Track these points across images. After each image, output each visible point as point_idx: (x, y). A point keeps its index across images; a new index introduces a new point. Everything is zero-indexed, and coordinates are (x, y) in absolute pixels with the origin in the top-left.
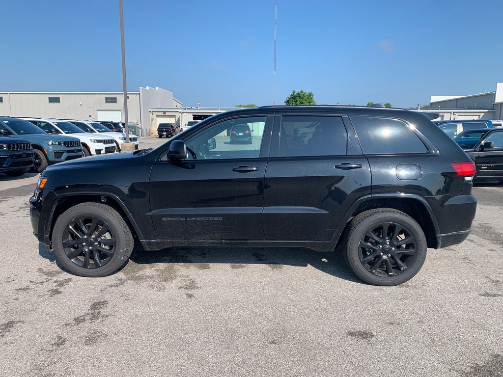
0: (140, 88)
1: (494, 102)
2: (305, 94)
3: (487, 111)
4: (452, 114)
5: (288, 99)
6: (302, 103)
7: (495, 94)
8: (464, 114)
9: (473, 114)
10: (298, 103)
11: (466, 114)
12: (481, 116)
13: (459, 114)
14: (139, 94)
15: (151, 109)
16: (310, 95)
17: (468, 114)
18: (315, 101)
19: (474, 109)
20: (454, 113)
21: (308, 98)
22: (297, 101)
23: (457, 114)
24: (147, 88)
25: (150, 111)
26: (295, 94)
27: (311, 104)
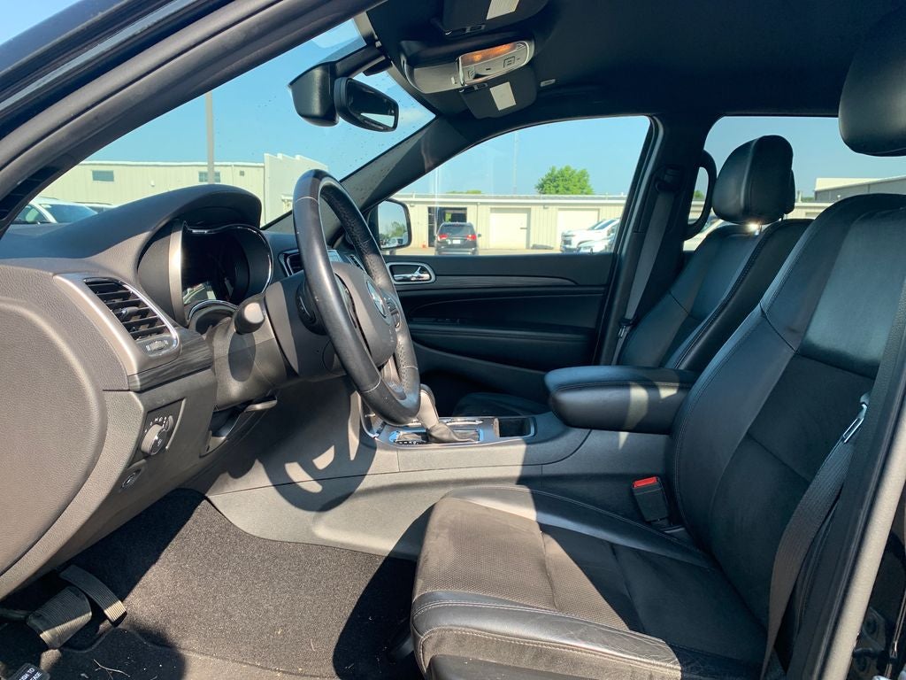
0: (265, 154)
2: (574, 172)
5: (541, 182)
6: (568, 189)
10: (560, 189)
14: (264, 167)
15: (286, 195)
16: (583, 174)
18: (592, 187)
21: (579, 181)
22: (558, 186)
24: (280, 156)
25: (283, 200)
26: (556, 173)
27: (585, 191)
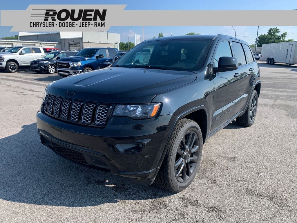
1: (60, 38)
3: (57, 43)
4: (40, 44)
7: (60, 34)
8: (46, 44)
9: (51, 44)
11: (47, 44)
12: (55, 46)
13: (44, 44)
17: (48, 44)
19: (49, 41)
20: (41, 43)
23: (43, 44)
